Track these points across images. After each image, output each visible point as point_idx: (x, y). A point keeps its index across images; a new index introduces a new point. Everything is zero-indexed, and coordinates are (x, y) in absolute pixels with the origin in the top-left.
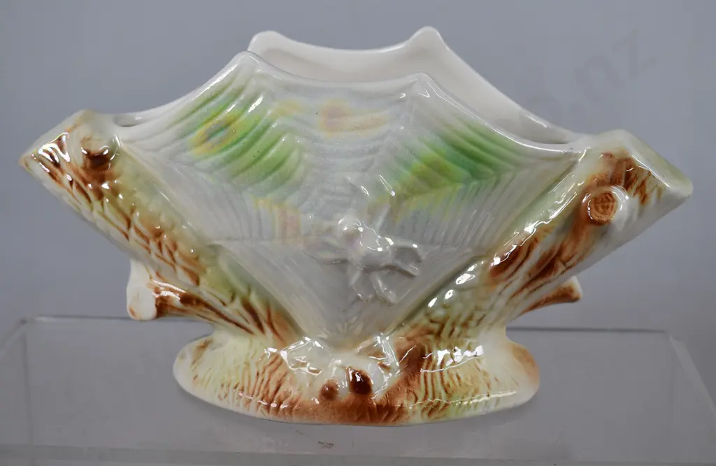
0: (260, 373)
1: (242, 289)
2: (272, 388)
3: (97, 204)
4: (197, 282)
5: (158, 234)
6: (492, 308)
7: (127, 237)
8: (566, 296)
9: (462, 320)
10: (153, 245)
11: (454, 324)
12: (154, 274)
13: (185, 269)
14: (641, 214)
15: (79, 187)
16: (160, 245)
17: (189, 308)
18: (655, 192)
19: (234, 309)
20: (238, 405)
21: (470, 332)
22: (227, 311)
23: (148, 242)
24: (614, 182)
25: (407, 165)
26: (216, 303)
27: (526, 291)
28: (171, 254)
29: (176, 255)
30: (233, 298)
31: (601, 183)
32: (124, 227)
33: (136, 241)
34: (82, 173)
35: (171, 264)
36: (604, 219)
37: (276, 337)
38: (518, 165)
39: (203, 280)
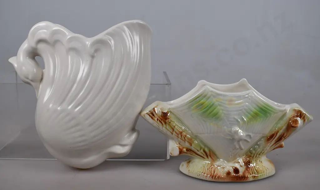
0: (208, 168)
1: (203, 147)
2: (213, 172)
3: (165, 125)
4: (191, 146)
5: (181, 133)
6: (266, 150)
7: (172, 134)
8: (281, 146)
9: (259, 153)
10: (180, 136)
11: (257, 154)
12: (178, 143)
13: (188, 142)
14: (303, 124)
15: (160, 121)
16: (181, 135)
17: (188, 152)
18: (307, 119)
19: (201, 152)
20: (204, 177)
21: (260, 156)
22: (198, 153)
23: (178, 135)
24: (297, 116)
25: (249, 113)
26: (196, 151)
27: (274, 145)
28: (184, 138)
29: (186, 138)
30: (201, 149)
31: (294, 117)
32: (172, 131)
33: (175, 135)
34: (161, 117)
35: (184, 141)
36: (296, 126)
37: (212, 159)
38: (275, 113)
39: (193, 145)
